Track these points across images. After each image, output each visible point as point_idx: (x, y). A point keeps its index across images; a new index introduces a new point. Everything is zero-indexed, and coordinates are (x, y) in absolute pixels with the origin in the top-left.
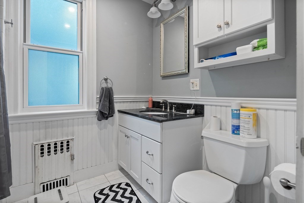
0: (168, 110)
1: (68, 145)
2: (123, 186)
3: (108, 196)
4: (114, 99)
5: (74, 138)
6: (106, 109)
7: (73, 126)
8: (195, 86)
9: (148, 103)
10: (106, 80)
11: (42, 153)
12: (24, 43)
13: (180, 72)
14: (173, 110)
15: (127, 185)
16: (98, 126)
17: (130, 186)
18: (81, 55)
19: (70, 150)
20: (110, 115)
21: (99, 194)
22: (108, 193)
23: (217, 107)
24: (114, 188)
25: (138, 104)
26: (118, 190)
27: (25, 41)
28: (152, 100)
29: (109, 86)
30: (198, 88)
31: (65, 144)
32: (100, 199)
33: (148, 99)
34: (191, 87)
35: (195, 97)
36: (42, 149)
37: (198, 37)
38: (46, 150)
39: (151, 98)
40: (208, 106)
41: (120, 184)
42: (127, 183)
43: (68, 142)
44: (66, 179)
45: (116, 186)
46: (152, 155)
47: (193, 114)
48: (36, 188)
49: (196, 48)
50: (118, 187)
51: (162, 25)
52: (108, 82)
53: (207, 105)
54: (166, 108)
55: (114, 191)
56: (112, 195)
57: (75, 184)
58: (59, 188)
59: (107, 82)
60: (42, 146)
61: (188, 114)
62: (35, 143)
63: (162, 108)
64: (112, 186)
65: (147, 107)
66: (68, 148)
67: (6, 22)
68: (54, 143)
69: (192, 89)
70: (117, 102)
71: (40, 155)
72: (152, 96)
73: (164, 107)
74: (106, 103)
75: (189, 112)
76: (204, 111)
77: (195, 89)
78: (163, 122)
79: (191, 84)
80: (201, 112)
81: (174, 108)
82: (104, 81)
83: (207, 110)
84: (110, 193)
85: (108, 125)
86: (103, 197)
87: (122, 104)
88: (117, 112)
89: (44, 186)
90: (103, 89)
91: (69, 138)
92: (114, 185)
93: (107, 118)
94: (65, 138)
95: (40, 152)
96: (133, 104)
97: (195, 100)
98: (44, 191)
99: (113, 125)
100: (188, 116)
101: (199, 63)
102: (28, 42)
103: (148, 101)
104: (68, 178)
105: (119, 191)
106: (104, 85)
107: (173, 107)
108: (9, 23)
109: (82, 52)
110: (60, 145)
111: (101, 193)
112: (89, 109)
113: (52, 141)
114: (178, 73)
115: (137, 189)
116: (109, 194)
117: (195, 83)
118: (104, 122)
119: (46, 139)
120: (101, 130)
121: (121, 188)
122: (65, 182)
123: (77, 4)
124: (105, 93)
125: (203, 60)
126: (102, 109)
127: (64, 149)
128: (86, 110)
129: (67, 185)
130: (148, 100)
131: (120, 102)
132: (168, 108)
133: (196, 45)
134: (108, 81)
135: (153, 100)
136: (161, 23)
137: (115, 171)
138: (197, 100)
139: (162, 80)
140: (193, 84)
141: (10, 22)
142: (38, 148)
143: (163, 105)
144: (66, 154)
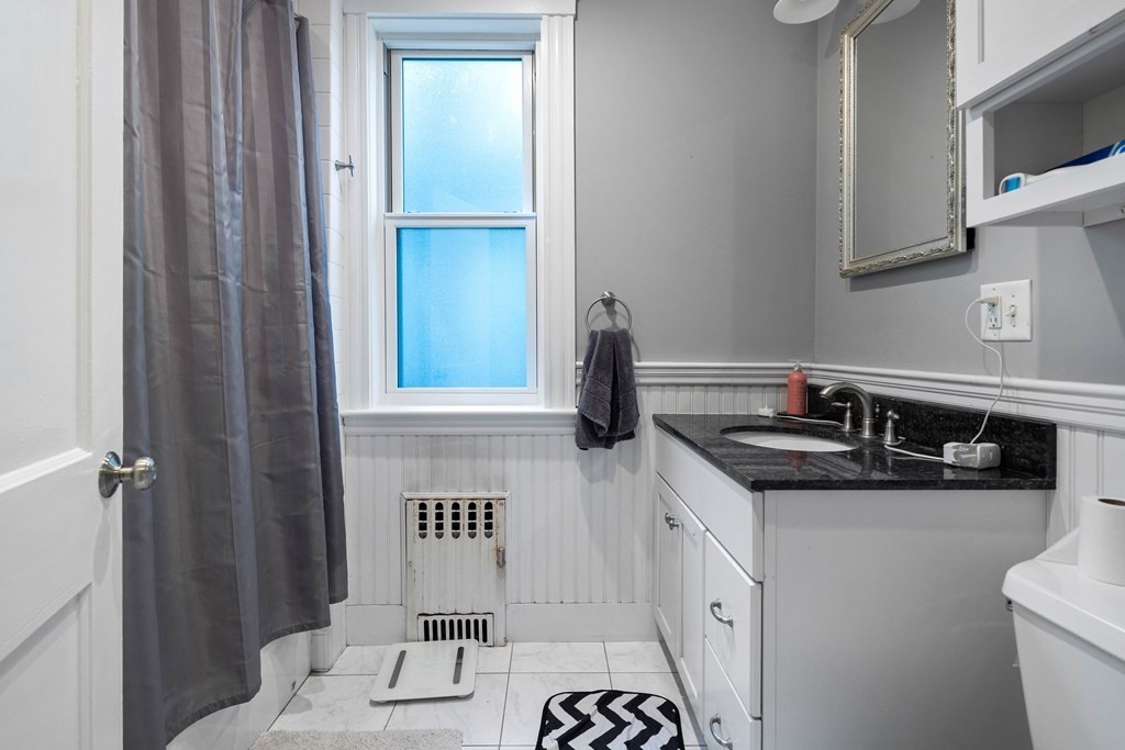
0: (867, 434)
1: (489, 516)
2: (650, 708)
3: (585, 723)
4: (636, 371)
5: (506, 495)
6: (600, 409)
7: (504, 458)
8: (1006, 320)
9: (786, 395)
10: (609, 303)
11: (423, 527)
12: (390, 214)
13: (924, 250)
14: (888, 439)
15: (669, 709)
16: (582, 468)
17: (676, 718)
18: (530, 224)
19: (494, 534)
20: (620, 434)
21: (561, 704)
22: (589, 716)
23: (1107, 438)
24: (616, 706)
25: (741, 395)
26: (627, 716)
27: (390, 208)
28: (805, 381)
29: (622, 324)
30: (1022, 330)
31: (481, 512)
32: (559, 724)
33: (786, 376)
34: (985, 324)
35: (996, 380)
36: (423, 516)
37: (982, 58)
38: (431, 521)
39: (800, 370)
40: (1079, 435)
41: (642, 697)
42: (668, 702)
43: (489, 506)
44: (485, 622)
45: (626, 699)
46: (730, 623)
47: (980, 470)
48: (409, 623)
49: (974, 118)
50: (632, 707)
51: (848, 43)
52: (615, 312)
53: (1073, 427)
54: (857, 424)
55: (612, 716)
56: (602, 725)
57: (509, 645)
58: (464, 642)
59: (612, 313)
60: (423, 506)
61: (949, 466)
62: (407, 495)
63: (842, 421)
64: (613, 695)
65: (781, 410)
66: (489, 526)
67: (339, 167)
68: (452, 502)
69: (990, 335)
70: (649, 385)
71: (418, 531)
72: (803, 365)
73: (848, 414)
74: (599, 388)
75: (956, 455)
76: (1054, 459)
77: (1007, 332)
78: (766, 492)
79: (985, 307)
80: (1034, 463)
81: (889, 424)
82: (601, 308)
83: (1072, 454)
84: (598, 718)
85: (618, 466)
86: (570, 722)
87: (670, 394)
88: (652, 422)
89: (426, 623)
90: (593, 335)
91: (494, 494)
92: (619, 693)
93: (608, 443)
94: (483, 494)
95: (418, 521)
96: (717, 394)
97: (997, 391)
98: (427, 639)
99: (634, 469)
100: (948, 475)
101: (997, 194)
102: (398, 210)
103: (785, 385)
104: (489, 618)
105: (629, 723)
106: (603, 323)
107: (887, 419)
108: (344, 167)
109: (534, 214)
110: (467, 511)
111: (569, 704)
112: (551, 407)
113: (448, 495)
114: (915, 256)
115: (697, 743)
116: (592, 720)
117: (1006, 302)
118: (599, 453)
119: (432, 486)
120: (591, 480)
121: (640, 716)
122: (478, 630)
123: (520, 60)
124: (600, 350)
125: (1019, 179)
126: (587, 408)
127: (478, 526)
128: (541, 409)
129: (485, 640)
130: (785, 381)
131: (663, 385)
132: (867, 422)
133: (975, 104)
134: (618, 307)
135: (811, 381)
136: (843, 33)
137: (644, 641)
138: (1010, 393)
139: (852, 290)
140: (998, 308)
141: (347, 163)
142: (415, 510)
143: (845, 409)
144: (484, 545)
